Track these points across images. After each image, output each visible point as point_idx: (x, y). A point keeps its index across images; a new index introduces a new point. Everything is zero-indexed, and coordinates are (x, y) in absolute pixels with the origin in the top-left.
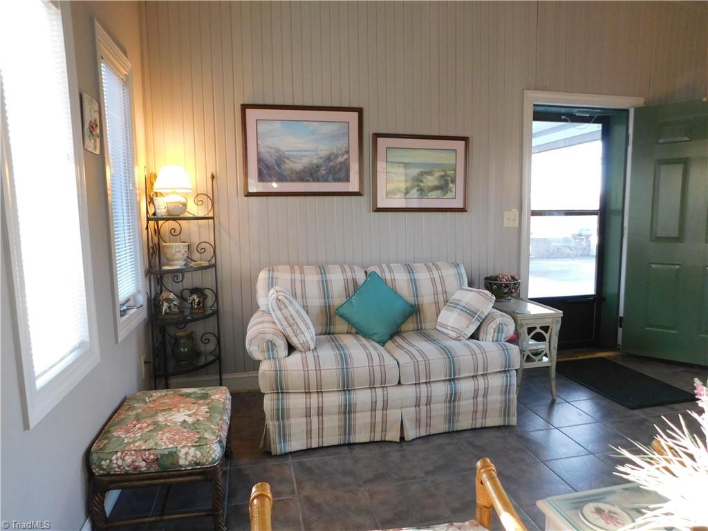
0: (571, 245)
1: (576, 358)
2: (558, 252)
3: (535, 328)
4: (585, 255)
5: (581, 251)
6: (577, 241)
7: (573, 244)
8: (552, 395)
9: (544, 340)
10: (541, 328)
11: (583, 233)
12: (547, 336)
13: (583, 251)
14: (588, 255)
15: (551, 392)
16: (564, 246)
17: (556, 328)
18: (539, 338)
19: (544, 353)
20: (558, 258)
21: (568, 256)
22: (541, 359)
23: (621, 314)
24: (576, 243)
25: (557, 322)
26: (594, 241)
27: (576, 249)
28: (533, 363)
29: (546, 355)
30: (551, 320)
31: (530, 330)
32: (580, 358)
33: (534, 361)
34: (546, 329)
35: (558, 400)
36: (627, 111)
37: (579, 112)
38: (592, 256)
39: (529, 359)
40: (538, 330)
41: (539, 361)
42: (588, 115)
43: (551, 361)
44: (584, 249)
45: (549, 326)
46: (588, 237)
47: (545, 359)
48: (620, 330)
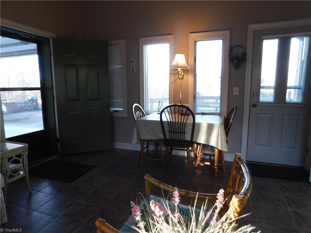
0: (28, 105)
1: (39, 164)
2: (22, 109)
3: (12, 157)
4: (36, 108)
5: (34, 107)
6: (31, 102)
7: (29, 104)
8: (29, 190)
9: (19, 162)
10: (16, 156)
11: (34, 99)
12: (21, 160)
13: (35, 107)
14: (38, 109)
15: (28, 189)
16: (24, 106)
17: (25, 154)
18: (16, 162)
19: (20, 170)
20: (22, 111)
21: (28, 110)
22: (20, 173)
23: (58, 137)
24: (31, 104)
25: (26, 151)
26: (40, 102)
27: (31, 106)
28: (14, 178)
29: (22, 170)
30: (21, 151)
31: (10, 159)
32: (41, 163)
33: (15, 176)
34: (19, 156)
35: (33, 192)
36: (49, 39)
37: (23, 35)
38: (40, 109)
39: (11, 176)
40: (15, 158)
41: (18, 175)
42: (29, 38)
43: (25, 173)
44: (35, 106)
45: (21, 154)
46: (36, 100)
47: (22, 173)
48: (59, 144)
